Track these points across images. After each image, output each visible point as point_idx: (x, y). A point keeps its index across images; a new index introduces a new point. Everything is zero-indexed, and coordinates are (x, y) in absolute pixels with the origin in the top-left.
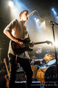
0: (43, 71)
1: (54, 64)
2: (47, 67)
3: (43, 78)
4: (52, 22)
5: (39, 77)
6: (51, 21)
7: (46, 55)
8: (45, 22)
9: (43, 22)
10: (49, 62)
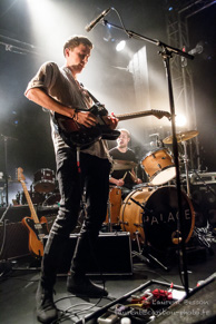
0: (138, 203)
1: (171, 182)
2: (150, 190)
3: (137, 222)
4: (165, 46)
5: (126, 221)
6: (161, 44)
7: (149, 154)
8: (144, 49)
9: (140, 52)
10: (155, 174)
